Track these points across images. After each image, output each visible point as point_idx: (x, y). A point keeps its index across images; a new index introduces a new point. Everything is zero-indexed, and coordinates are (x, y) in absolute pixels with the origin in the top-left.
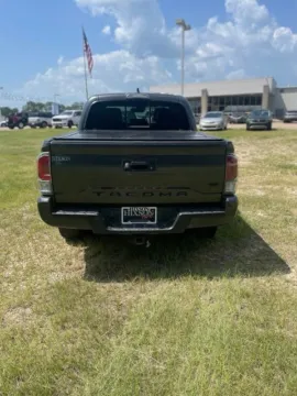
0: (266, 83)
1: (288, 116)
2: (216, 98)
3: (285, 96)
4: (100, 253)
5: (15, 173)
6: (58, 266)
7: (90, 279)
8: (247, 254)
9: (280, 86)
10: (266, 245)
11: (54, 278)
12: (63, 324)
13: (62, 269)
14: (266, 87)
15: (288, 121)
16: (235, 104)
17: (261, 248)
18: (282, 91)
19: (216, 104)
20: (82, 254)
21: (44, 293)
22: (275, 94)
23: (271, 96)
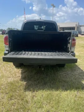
0: (76, 24)
1: (82, 33)
2: (62, 28)
3: (81, 28)
4: (26, 71)
5: (2, 46)
6: (12, 76)
7: (22, 81)
8: (76, 73)
9: (80, 25)
10: (82, 70)
11: (10, 80)
12: (11, 98)
13: (13, 77)
14: (76, 25)
15: (82, 35)
16: (67, 30)
17: (80, 71)
18: (81, 26)
19: (62, 29)
20: (20, 72)
21: (6, 85)
22: (79, 27)
23: (78, 28)
